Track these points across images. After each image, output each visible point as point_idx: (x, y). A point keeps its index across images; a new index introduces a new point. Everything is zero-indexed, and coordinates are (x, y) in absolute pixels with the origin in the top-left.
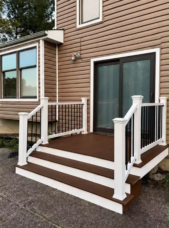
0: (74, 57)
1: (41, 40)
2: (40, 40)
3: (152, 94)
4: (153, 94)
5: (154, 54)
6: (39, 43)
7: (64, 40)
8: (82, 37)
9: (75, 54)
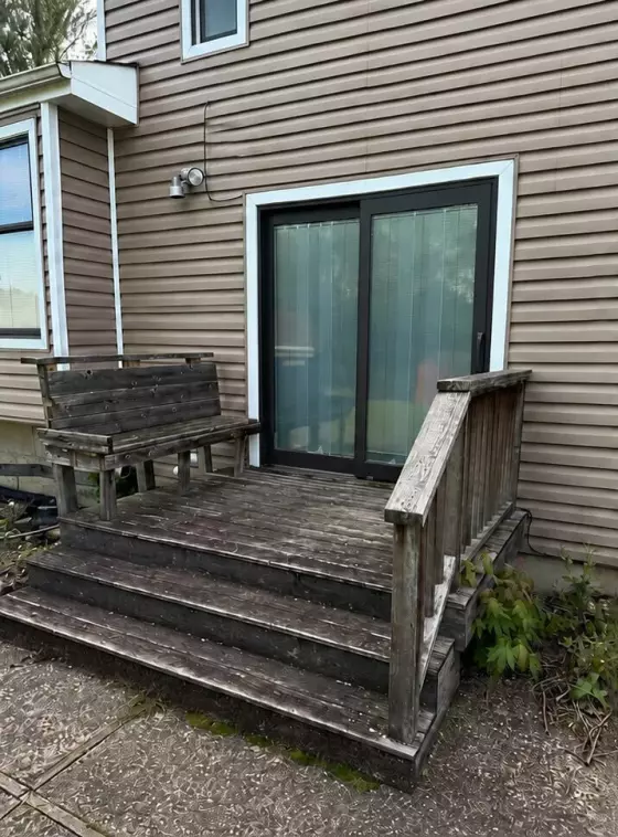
0: (179, 184)
1: (47, 105)
2: (39, 103)
3: (479, 338)
4: (484, 336)
5: (492, 182)
6: (38, 119)
7: (139, 112)
8: (210, 103)
9: (185, 171)
